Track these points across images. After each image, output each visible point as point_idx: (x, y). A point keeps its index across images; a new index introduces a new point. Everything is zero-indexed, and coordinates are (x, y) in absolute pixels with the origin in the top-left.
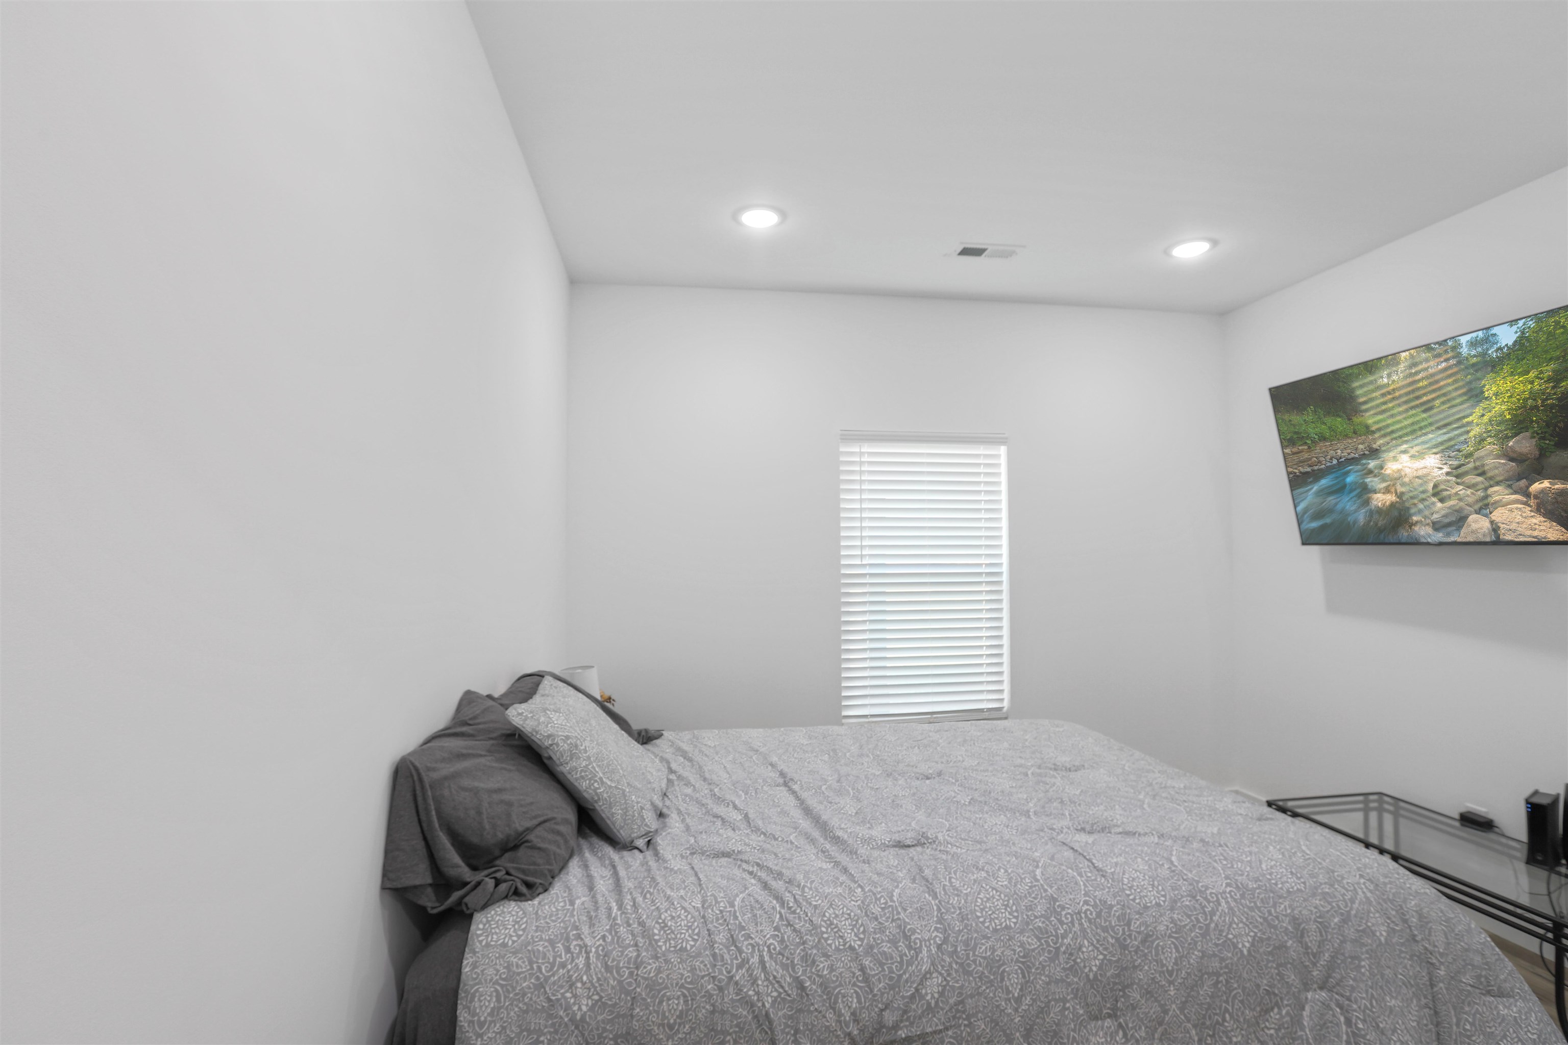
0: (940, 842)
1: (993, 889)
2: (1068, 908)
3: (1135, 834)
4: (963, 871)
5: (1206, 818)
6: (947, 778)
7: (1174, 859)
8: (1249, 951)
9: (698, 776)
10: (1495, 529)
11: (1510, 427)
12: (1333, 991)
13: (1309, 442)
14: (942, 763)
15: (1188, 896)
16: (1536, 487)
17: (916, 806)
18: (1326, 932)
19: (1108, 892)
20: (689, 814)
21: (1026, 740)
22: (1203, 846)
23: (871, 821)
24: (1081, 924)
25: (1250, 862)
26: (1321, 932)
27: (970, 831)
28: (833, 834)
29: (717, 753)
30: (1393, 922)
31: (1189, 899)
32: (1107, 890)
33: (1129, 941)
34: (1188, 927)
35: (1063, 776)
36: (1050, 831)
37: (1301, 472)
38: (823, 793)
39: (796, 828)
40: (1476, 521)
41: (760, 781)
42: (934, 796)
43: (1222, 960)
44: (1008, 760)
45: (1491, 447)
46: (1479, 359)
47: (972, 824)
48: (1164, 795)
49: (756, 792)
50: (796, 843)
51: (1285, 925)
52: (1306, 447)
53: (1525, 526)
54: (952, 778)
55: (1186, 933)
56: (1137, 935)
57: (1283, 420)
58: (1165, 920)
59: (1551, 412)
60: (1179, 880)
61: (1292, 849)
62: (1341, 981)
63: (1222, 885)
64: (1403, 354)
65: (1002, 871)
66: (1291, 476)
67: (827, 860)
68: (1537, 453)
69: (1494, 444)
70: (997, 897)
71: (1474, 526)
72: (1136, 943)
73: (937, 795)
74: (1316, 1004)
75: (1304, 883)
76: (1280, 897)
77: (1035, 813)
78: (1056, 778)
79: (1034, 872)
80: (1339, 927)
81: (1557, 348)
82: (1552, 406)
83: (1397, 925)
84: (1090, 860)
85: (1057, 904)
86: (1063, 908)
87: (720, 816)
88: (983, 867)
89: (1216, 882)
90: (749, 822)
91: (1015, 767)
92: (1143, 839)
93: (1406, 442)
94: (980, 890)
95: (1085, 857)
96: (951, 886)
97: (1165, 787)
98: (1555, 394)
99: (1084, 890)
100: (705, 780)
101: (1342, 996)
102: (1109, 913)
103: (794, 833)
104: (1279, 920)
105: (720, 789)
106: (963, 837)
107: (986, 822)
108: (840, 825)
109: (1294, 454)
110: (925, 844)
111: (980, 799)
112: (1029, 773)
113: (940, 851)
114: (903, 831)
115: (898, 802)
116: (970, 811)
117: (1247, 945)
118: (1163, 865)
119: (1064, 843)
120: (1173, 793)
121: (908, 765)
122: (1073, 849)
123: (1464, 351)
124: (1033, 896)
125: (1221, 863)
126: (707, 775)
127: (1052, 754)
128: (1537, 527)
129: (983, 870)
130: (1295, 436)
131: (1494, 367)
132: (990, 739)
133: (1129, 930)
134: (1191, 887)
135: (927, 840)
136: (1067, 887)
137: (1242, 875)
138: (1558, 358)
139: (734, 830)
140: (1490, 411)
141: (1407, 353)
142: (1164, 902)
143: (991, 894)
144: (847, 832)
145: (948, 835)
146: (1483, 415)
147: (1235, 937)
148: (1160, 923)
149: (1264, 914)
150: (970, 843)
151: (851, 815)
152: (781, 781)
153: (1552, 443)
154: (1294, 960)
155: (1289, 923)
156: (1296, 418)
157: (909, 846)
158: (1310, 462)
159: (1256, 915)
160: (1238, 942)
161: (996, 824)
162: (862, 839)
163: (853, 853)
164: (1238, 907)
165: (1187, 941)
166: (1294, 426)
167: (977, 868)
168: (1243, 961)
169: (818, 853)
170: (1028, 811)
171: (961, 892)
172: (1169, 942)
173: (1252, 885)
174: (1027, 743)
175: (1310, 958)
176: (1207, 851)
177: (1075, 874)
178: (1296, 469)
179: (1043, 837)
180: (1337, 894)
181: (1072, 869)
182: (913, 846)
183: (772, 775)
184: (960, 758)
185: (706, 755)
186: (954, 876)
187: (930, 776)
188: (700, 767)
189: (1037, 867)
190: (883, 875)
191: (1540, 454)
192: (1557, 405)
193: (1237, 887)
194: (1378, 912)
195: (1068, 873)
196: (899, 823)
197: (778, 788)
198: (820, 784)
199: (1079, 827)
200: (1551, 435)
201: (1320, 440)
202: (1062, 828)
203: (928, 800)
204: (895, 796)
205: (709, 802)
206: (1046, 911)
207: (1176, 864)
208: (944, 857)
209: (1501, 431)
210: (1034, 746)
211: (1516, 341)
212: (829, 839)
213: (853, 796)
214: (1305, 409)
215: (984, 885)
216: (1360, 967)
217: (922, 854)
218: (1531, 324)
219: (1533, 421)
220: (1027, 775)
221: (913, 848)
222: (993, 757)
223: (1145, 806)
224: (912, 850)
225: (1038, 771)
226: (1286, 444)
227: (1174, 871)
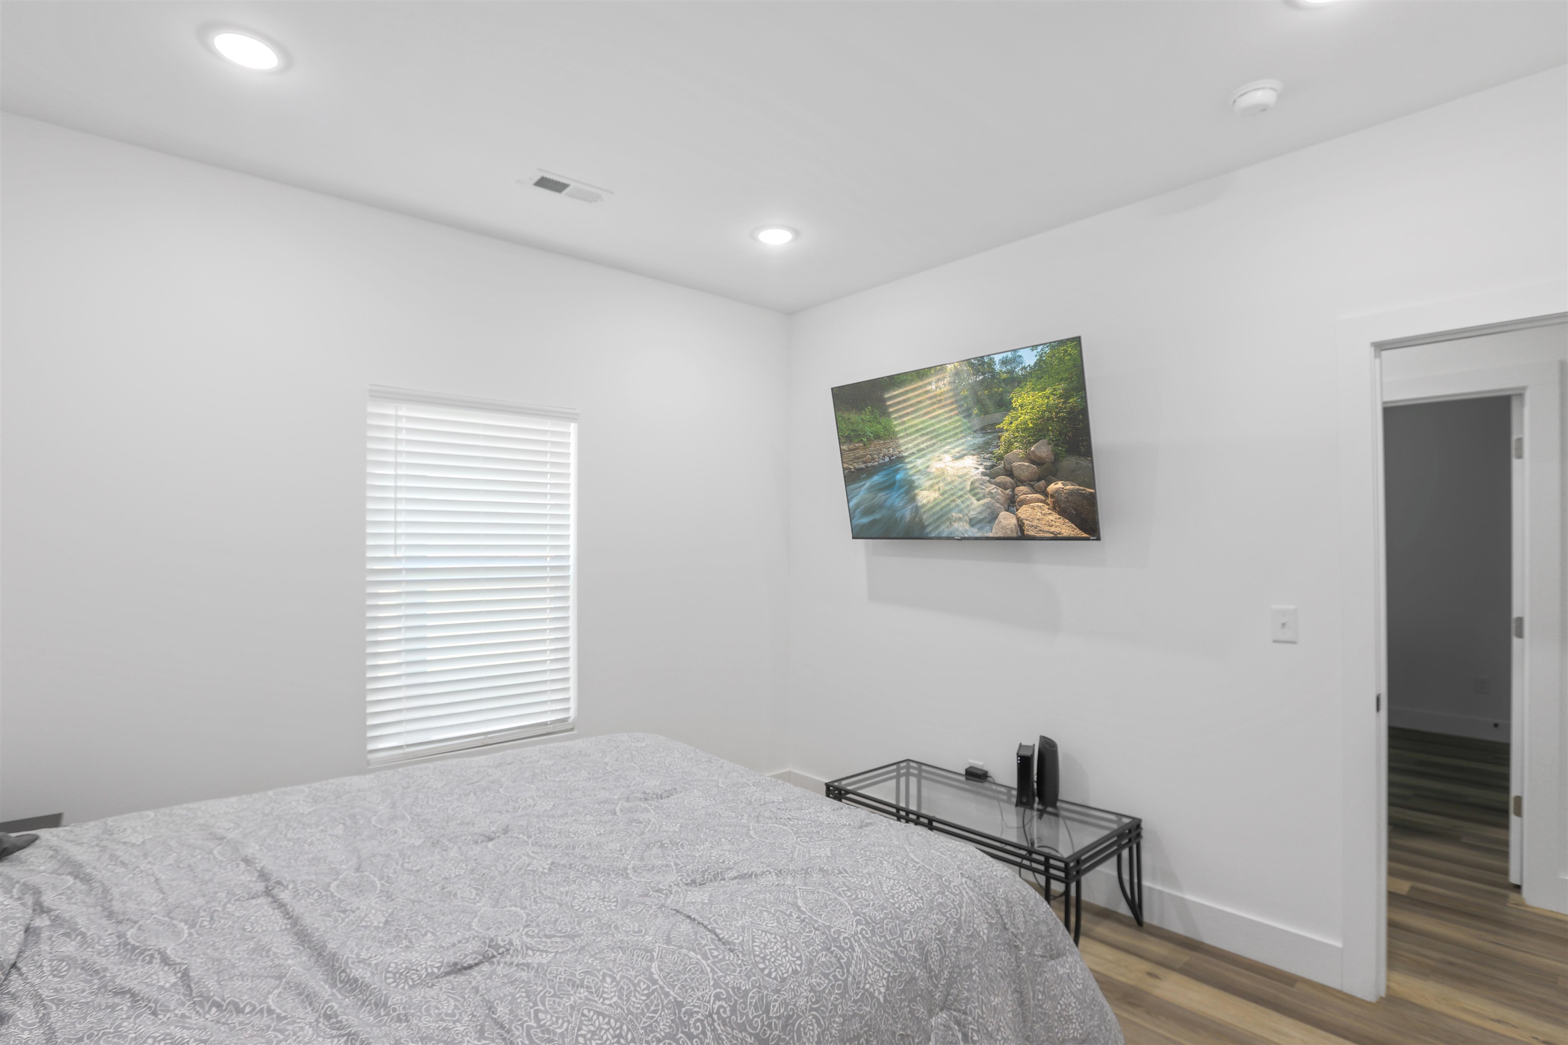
0: (516, 950)
1: (599, 1014)
2: (697, 1013)
3: (751, 875)
4: (554, 995)
5: (815, 836)
6: (516, 835)
7: (800, 903)
8: (885, 997)
9: (99, 909)
10: (1020, 524)
11: (1032, 434)
12: (951, 1009)
13: (865, 439)
14: (508, 811)
15: (822, 950)
16: (1052, 487)
17: (477, 889)
18: (944, 948)
19: (740, 972)
20: (58, 1002)
21: (607, 764)
22: (824, 877)
23: (410, 934)
24: (714, 1030)
25: (871, 886)
26: (940, 949)
27: (556, 920)
28: (348, 976)
29: (145, 855)
30: (990, 916)
31: (824, 953)
32: (738, 970)
33: (769, 1032)
34: (827, 991)
35: (656, 807)
36: (656, 894)
37: (855, 468)
38: (333, 896)
39: (280, 978)
40: (1005, 518)
41: (222, 895)
42: (501, 868)
43: (862, 1017)
44: (590, 795)
45: (1018, 450)
46: (1008, 375)
47: (557, 906)
48: (767, 814)
49: (212, 918)
50: (278, 1011)
51: (912, 953)
52: (862, 445)
53: (1044, 523)
54: (523, 833)
55: (826, 999)
56: (777, 1022)
57: (842, 417)
58: (804, 991)
59: (1062, 423)
60: (810, 932)
61: (903, 860)
62: (958, 995)
63: (852, 925)
64: (949, 367)
65: (608, 980)
66: (846, 471)
67: (334, 1032)
68: (1053, 457)
69: (1020, 449)
70: (605, 1027)
71: (1004, 522)
72: (777, 1033)
73: (505, 866)
74: (940, 1030)
75: (921, 898)
76: (905, 922)
77: (634, 870)
78: (648, 811)
79: (648, 968)
80: (954, 938)
81: (1066, 371)
82: (1063, 418)
83: (993, 918)
84: (712, 931)
85: (683, 1010)
86: (690, 1014)
87: (129, 991)
88: (582, 981)
89: (847, 922)
90: (189, 986)
91: (599, 804)
92: (762, 881)
93: (950, 443)
94: (581, 1021)
95: (706, 927)
96: (540, 1026)
97: (765, 804)
98: (1065, 408)
99: (714, 979)
100: (110, 915)
101: (959, 1011)
102: (745, 1003)
103: (277, 987)
104: (907, 950)
105: (139, 928)
106: (547, 933)
107: (574, 898)
108: (358, 955)
109: (850, 450)
110: (494, 956)
111: (562, 862)
112: (617, 810)
113: (517, 965)
114: (460, 942)
115: (450, 888)
116: (552, 884)
117: (883, 990)
118: (791, 915)
119: (678, 911)
120: (774, 809)
121: (462, 824)
122: (689, 917)
123: (997, 367)
124: (652, 1008)
125: (845, 894)
126: (117, 906)
127: (638, 778)
128: (1053, 523)
129: (582, 987)
130: (853, 434)
131: (1019, 382)
132: (564, 769)
133: (769, 1018)
134: (824, 937)
135: (497, 951)
136: (692, 979)
137: (868, 906)
138: (1067, 379)
139: (154, 1013)
140: (1017, 420)
141: (952, 366)
142: (800, 965)
143: (597, 1024)
144: (370, 965)
145: (527, 934)
146: (1011, 423)
147: (872, 985)
148: (799, 996)
149: (894, 948)
150: (559, 940)
151: (377, 928)
152: (260, 887)
153: (1064, 449)
154: (922, 990)
155: (916, 949)
156: (854, 417)
157: (470, 967)
158: (864, 459)
159: (887, 951)
160: (874, 990)
161: (588, 898)
162: (395, 974)
163: (381, 1004)
164: (871, 947)
165: (827, 1008)
166: (853, 424)
167: (573, 985)
168: (880, 1012)
169: (317, 1021)
170: (626, 869)
171: (555, 1033)
172: (811, 1017)
173: (879, 916)
174: (608, 768)
175: (933, 982)
176: (829, 884)
177: (699, 957)
178: (851, 465)
179: (650, 907)
180: (949, 902)
181: (694, 951)
182: (476, 965)
183: (246, 878)
184: (530, 801)
185: (123, 864)
186: (541, 1007)
187: (493, 835)
188: (106, 891)
189: (652, 959)
190: (432, 1039)
191: (1055, 459)
192: (1067, 418)
193: (867, 923)
194: (979, 910)
195: (690, 958)
196: (453, 926)
197: (254, 902)
198: (327, 880)
199: (689, 881)
200: (1063, 443)
201: (875, 439)
202: (670, 886)
203: (493, 878)
204: (446, 878)
205: (111, 964)
206: (670, 1027)
207: (804, 909)
208: (524, 975)
209: (1024, 437)
210: (617, 771)
211: (1036, 363)
212: (340, 985)
213: (381, 891)
214: (863, 409)
215: (586, 1012)
216: (972, 974)
217: (490, 977)
218: (1047, 350)
219: (1049, 430)
220: (615, 813)
221: (476, 969)
222: (571, 793)
223: (752, 833)
224: (474, 972)
225: (627, 805)
226: (843, 441)
227: (803, 921)
